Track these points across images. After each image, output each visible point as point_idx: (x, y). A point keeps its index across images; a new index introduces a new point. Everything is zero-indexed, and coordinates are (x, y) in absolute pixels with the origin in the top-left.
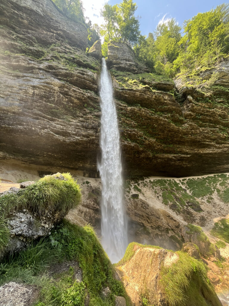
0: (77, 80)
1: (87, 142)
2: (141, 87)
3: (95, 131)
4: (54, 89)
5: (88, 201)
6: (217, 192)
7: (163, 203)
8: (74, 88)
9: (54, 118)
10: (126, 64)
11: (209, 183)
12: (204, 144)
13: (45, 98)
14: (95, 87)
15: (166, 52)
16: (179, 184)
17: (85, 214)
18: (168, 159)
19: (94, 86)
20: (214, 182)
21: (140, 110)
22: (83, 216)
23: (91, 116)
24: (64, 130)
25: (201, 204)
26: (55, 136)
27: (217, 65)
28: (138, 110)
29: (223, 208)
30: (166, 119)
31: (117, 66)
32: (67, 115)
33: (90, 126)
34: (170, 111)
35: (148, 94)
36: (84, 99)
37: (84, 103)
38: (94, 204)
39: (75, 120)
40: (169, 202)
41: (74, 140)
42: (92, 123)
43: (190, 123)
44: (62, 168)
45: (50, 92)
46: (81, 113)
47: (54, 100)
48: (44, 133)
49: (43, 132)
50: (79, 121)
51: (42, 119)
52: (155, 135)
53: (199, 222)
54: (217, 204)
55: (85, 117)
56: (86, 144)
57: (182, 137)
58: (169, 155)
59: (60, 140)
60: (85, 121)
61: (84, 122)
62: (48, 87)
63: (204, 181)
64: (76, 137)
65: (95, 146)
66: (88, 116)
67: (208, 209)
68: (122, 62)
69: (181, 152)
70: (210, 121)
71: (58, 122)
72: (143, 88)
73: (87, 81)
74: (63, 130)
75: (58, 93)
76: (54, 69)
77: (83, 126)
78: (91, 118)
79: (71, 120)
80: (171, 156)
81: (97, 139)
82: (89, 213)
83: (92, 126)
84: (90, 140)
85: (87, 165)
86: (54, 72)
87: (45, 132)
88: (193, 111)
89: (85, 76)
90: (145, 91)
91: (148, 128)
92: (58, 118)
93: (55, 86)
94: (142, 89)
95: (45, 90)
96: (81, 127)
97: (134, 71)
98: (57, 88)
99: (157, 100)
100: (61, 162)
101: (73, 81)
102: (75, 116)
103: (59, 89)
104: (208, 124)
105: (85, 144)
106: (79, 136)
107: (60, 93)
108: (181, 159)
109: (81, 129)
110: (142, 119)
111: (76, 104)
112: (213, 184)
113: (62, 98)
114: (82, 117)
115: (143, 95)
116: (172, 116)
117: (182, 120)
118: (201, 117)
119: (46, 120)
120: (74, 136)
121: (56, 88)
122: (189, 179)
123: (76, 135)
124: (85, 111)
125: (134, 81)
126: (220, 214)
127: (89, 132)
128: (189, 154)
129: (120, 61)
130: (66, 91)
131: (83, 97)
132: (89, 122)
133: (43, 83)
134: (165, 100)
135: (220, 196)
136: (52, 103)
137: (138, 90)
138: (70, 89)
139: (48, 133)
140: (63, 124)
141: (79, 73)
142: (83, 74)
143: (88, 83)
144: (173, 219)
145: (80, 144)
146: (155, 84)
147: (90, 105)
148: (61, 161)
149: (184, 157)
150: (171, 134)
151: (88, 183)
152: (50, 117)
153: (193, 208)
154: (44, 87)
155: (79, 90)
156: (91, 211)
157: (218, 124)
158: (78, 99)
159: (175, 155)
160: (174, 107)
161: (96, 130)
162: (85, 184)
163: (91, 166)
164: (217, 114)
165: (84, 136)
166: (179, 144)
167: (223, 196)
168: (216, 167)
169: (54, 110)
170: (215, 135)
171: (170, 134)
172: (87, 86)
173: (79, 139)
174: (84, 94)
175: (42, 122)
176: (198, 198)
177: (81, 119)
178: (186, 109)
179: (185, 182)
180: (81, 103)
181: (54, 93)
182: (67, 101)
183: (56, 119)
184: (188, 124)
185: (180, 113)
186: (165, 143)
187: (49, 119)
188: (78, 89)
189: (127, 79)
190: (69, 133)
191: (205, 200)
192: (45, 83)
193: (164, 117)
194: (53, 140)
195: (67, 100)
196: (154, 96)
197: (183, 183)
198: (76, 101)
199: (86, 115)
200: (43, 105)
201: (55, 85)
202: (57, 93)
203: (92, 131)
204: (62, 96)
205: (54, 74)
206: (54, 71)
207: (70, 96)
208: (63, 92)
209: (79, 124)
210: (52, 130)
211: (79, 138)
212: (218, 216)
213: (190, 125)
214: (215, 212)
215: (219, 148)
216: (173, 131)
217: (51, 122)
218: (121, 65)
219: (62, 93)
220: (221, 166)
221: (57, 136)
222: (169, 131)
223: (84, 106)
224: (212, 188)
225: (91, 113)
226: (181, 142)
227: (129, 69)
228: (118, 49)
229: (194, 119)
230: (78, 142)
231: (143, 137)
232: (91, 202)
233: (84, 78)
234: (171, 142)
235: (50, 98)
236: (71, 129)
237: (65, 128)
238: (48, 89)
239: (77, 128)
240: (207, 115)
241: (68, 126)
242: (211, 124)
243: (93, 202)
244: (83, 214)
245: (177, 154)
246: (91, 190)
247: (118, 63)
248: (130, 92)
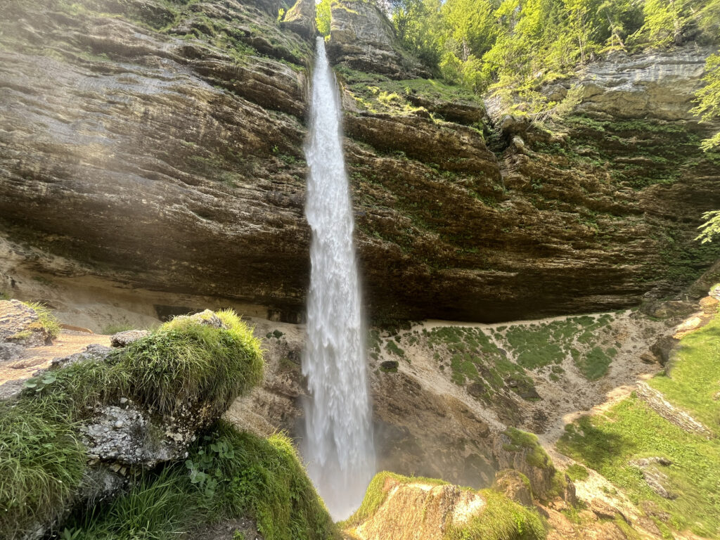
0: (254, 86)
1: (277, 238)
2: (408, 111)
3: (296, 212)
4: (198, 107)
5: (279, 379)
6: (573, 355)
7: (452, 381)
8: (247, 105)
9: (196, 177)
10: (374, 54)
11: (556, 336)
12: (547, 248)
13: (175, 126)
14: (298, 107)
15: (468, 32)
16: (490, 337)
17: (271, 409)
18: (467, 279)
19: (297, 103)
20: (567, 335)
21: (404, 165)
22: (267, 413)
23: (288, 176)
24: (221, 206)
25: (537, 384)
26: (198, 220)
27: (579, 69)
28: (400, 164)
29: (583, 391)
30: (463, 189)
31: (352, 58)
32: (228, 170)
33: (286, 200)
34: (472, 170)
35: (424, 130)
36: (272, 135)
37: (272, 143)
38: (292, 386)
39: (248, 184)
40: (467, 379)
41: (246, 231)
42: (289, 193)
43: (518, 200)
44: (215, 300)
45: (187, 113)
46: (264, 168)
47: (199, 133)
48: (170, 214)
49: (169, 211)
50: (259, 186)
51: (167, 179)
52: (439, 224)
53: (531, 423)
54: (573, 382)
55: (273, 177)
56: (276, 242)
57: (498, 232)
58: (468, 271)
59: (210, 232)
60: (274, 186)
61: (271, 189)
62: (182, 101)
63: (544, 331)
64: (252, 225)
65: (296, 246)
66: (280, 176)
67: (551, 395)
68: (365, 50)
69: (495, 264)
70: (562, 197)
71: (207, 189)
72: (413, 113)
73: (279, 91)
74: (219, 206)
75: (209, 117)
76: (199, 56)
77: (268, 200)
78: (288, 180)
79: (240, 184)
80: (473, 274)
81: (301, 231)
82: (280, 407)
83: (291, 200)
84: (285, 234)
85: (277, 292)
86: (198, 64)
87: (174, 210)
88: (524, 172)
89: (275, 78)
90: (417, 121)
91: (421, 208)
92: (207, 178)
93: (199, 99)
94: (410, 116)
95: (176, 107)
96: (264, 201)
97: (394, 72)
98: (205, 103)
99: (444, 143)
100: (213, 285)
101: (244, 89)
102: (249, 175)
103: (211, 107)
104: (556, 202)
105: (273, 243)
106: (258, 222)
107: (214, 115)
108: (497, 282)
109: (263, 206)
110: (410, 186)
111: (253, 146)
112: (564, 339)
113: (217, 129)
114: (266, 177)
115: (413, 130)
116: (478, 183)
117: (500, 192)
118: (541, 186)
119: (176, 181)
120: (246, 223)
121: (203, 104)
122: (512, 328)
123: (250, 219)
124: (273, 162)
125: (391, 96)
126: (578, 404)
127: (283, 213)
128: (515, 270)
129: (359, 47)
130: (226, 113)
131: (269, 128)
132: (283, 190)
133: (170, 89)
134: (463, 144)
135: (578, 365)
136: (192, 141)
137: (401, 118)
138: (236, 109)
139: (182, 213)
140: (220, 193)
141: (260, 69)
142: (271, 74)
143: (283, 95)
144: (474, 418)
145: (261, 242)
146: (442, 105)
147: (287, 149)
148: (214, 282)
149: (503, 277)
150: (475, 224)
151: (278, 334)
152: (187, 174)
153: (519, 393)
154: (171, 99)
155: (261, 111)
156: (286, 401)
157: (579, 204)
158: (257, 133)
159: (483, 272)
160: (482, 162)
161: (299, 210)
162: (271, 338)
163: (286, 295)
164: (577, 180)
165: (271, 223)
166: (491, 247)
167: (584, 366)
168: (572, 300)
169: (196, 158)
170: (570, 228)
171: (471, 224)
172: (280, 103)
173: (257, 231)
174: (272, 122)
175: (167, 186)
176: (531, 370)
177: (263, 182)
178: (509, 166)
179: (503, 333)
180: (264, 144)
181: (197, 115)
182: (230, 137)
183: (201, 179)
184: (512, 202)
185: (495, 174)
186: (461, 245)
187: (183, 179)
188: (258, 109)
189: (375, 91)
190: (234, 215)
191: (546, 375)
192: (174, 90)
193: (458, 183)
194: (195, 230)
195: (229, 133)
196: (438, 133)
197: (498, 337)
198: (251, 137)
199: (276, 173)
200: (169, 145)
201: (200, 97)
202: (205, 115)
203: (289, 211)
204: (216, 123)
205: (196, 70)
206: (199, 61)
207: (238, 124)
208: (221, 113)
209: (258, 194)
210: (192, 207)
211: (258, 227)
212: (573, 410)
213: (518, 204)
214: (568, 402)
215: (579, 258)
216: (480, 217)
217: (190, 188)
218: (361, 57)
219: (217, 118)
220: (584, 299)
221: (204, 220)
222: (471, 216)
223: (271, 150)
224: (562, 347)
225: (290, 169)
226: (497, 243)
227: (381, 68)
228: (355, 17)
229: (527, 191)
230: (255, 237)
231: (409, 228)
232: (284, 381)
233: (273, 84)
234: (474, 243)
235: (188, 128)
236: (238, 206)
237: (223, 203)
238: (183, 106)
239: (254, 204)
240: (555, 183)
241: (232, 198)
242: (564, 204)
243: (289, 380)
244: (267, 407)
245: (487, 269)
246: (286, 353)
247: (355, 51)
248: (382, 121)
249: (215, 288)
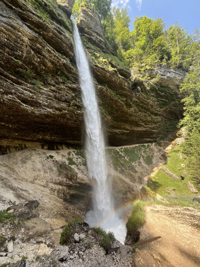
0: (52, 38)
1: (58, 116)
2: (111, 69)
3: (67, 105)
4: (23, 40)
5: (60, 178)
6: (143, 157)
7: (114, 169)
8: (48, 47)
9: (20, 81)
10: (97, 37)
11: (137, 151)
12: (138, 124)
13: (9, 48)
14: (71, 54)
16: (119, 152)
17: (58, 192)
18: (116, 133)
19: (71, 52)
20: (140, 151)
22: (56, 194)
23: (65, 87)
24: (34, 98)
25: (136, 167)
26: (22, 105)
28: (106, 90)
29: (148, 169)
30: (122, 102)
31: (88, 36)
32: (36, 79)
33: (63, 99)
34: (125, 96)
35: (115, 78)
36: (59, 66)
37: (58, 70)
38: (66, 181)
39: (45, 88)
40: (118, 168)
41: (45, 112)
42: (65, 96)
43: (135, 108)
45: (16, 41)
46: (53, 81)
47: (23, 55)
48: (7, 100)
49: (6, 98)
50: (51, 90)
51: (4, 79)
52: (112, 113)
53: (138, 181)
54: (144, 166)
55: (57, 86)
56: (58, 118)
57: (128, 118)
58: (116, 130)
59: (27, 111)
60: (58, 91)
61: (56, 92)
62: (14, 34)
63: (133, 149)
64: (48, 110)
65: (65, 120)
66: (61, 87)
67: (140, 171)
68: (93, 35)
69: (124, 128)
70: (145, 108)
71: (26, 88)
72: (113, 70)
73: (64, 44)
74: (32, 98)
75: (28, 48)
76: (21, 8)
77: (55, 98)
78: (64, 89)
79: (42, 87)
80: (117, 131)
81: (69, 114)
82: (62, 191)
83: (66, 99)
84: (62, 114)
85: (47, 137)
86: (20, 12)
87: (9, 98)
88: (138, 99)
89: (62, 36)
90: (113, 74)
91: (108, 107)
92: (26, 82)
93: (23, 35)
94: (112, 71)
95: (9, 36)
96: (53, 98)
97: (103, 48)
98: (27, 39)
99: (120, 85)
100: (16, 134)
101: (46, 37)
102: (46, 84)
103: (30, 42)
104: (143, 110)
105: (56, 118)
106: (51, 108)
107: (31, 47)
108: (123, 134)
109: (53, 100)
110: (107, 98)
111: (49, 69)
112: (139, 152)
113: (32, 56)
114: (54, 86)
115: (112, 77)
116: (126, 100)
117: (131, 105)
118: (141, 104)
119: (9, 81)
120: (45, 108)
121: (26, 39)
122: (124, 148)
123: (48, 106)
124: (57, 79)
125: (104, 60)
126: (147, 173)
127: (62, 104)
128: (127, 130)
129: (91, 32)
130: (38, 48)
131: (58, 62)
132: (62, 93)
133: (5, 23)
134: (125, 86)
135: (144, 160)
136: (20, 60)
137: (109, 71)
138: (44, 47)
139: (13, 100)
140: (33, 91)
141: (55, 29)
142: (61, 34)
143: (65, 47)
144: (125, 182)
145: (51, 117)
146: (120, 69)
147: (64, 74)
148: (17, 132)
149: (125, 132)
150: (122, 115)
151: (52, 157)
152: (15, 78)
153: (132, 171)
154: (6, 30)
155: (55, 52)
156: (65, 188)
157: (148, 111)
158: (52, 63)
159: (120, 131)
160: (129, 93)
161: (69, 104)
162: (49, 159)
163: (51, 138)
164: (150, 104)
165: (57, 109)
166: (124, 122)
167: (146, 161)
168: (140, 140)
169: (21, 70)
170: (145, 118)
171: (121, 114)
172: (63, 50)
173: (51, 112)
174: (60, 59)
175: (5, 84)
176: (133, 163)
177: (53, 88)
178: (134, 96)
179: (122, 150)
180: (55, 69)
181: (22, 44)
182: (39, 62)
183: (23, 82)
184: (133, 109)
185: (131, 98)
186: (116, 121)
187: (12, 80)
188: (53, 51)
189: (98, 55)
190: (40, 103)
191: (137, 164)
192: (8, 25)
193: (121, 100)
194: (19, 110)
195: (39, 60)
196: (119, 80)
197: (121, 151)
198: (49, 64)
199: (58, 84)
200: (4, 58)
201: (24, 34)
202: (27, 46)
203: (64, 104)
204: (33, 53)
205: (19, 16)
206: (20, 10)
207: (44, 56)
208: (35, 47)
209: (51, 94)
210: (19, 97)
211: (51, 110)
212: (147, 175)
213: (135, 109)
214: (145, 173)
215: (145, 127)
216: (124, 113)
217: (16, 86)
218: (92, 37)
219: (34, 50)
220: (143, 139)
221: (25, 105)
222: (122, 112)
223: (57, 73)
224: (139, 155)
225: (64, 83)
226: (126, 121)
227: (99, 45)
228: (91, 17)
229: (138, 105)
230: (49, 115)
231: (104, 114)
232: (63, 179)
233: (61, 39)
234: (120, 121)
235: (17, 51)
236: (42, 99)
237: (35, 97)
238: (14, 37)
239: (49, 99)
240: (145, 104)
241: (39, 94)
242: (145, 111)
243: (65, 178)
244: (56, 192)
245: (121, 130)
246: (59, 166)
247: (90, 33)
248: (102, 71)
249: (18, 135)
